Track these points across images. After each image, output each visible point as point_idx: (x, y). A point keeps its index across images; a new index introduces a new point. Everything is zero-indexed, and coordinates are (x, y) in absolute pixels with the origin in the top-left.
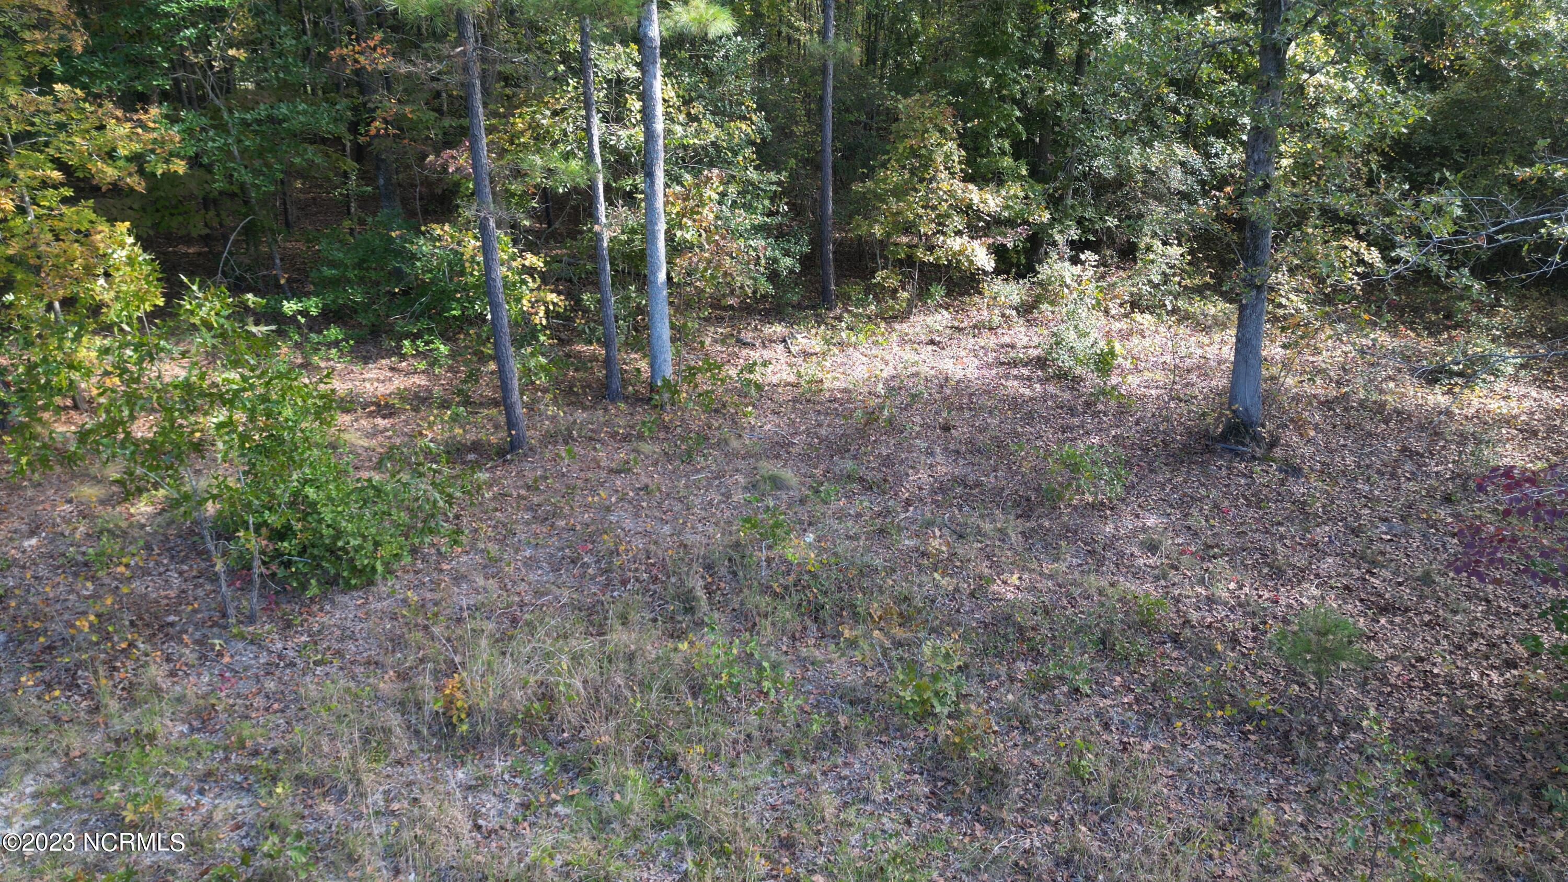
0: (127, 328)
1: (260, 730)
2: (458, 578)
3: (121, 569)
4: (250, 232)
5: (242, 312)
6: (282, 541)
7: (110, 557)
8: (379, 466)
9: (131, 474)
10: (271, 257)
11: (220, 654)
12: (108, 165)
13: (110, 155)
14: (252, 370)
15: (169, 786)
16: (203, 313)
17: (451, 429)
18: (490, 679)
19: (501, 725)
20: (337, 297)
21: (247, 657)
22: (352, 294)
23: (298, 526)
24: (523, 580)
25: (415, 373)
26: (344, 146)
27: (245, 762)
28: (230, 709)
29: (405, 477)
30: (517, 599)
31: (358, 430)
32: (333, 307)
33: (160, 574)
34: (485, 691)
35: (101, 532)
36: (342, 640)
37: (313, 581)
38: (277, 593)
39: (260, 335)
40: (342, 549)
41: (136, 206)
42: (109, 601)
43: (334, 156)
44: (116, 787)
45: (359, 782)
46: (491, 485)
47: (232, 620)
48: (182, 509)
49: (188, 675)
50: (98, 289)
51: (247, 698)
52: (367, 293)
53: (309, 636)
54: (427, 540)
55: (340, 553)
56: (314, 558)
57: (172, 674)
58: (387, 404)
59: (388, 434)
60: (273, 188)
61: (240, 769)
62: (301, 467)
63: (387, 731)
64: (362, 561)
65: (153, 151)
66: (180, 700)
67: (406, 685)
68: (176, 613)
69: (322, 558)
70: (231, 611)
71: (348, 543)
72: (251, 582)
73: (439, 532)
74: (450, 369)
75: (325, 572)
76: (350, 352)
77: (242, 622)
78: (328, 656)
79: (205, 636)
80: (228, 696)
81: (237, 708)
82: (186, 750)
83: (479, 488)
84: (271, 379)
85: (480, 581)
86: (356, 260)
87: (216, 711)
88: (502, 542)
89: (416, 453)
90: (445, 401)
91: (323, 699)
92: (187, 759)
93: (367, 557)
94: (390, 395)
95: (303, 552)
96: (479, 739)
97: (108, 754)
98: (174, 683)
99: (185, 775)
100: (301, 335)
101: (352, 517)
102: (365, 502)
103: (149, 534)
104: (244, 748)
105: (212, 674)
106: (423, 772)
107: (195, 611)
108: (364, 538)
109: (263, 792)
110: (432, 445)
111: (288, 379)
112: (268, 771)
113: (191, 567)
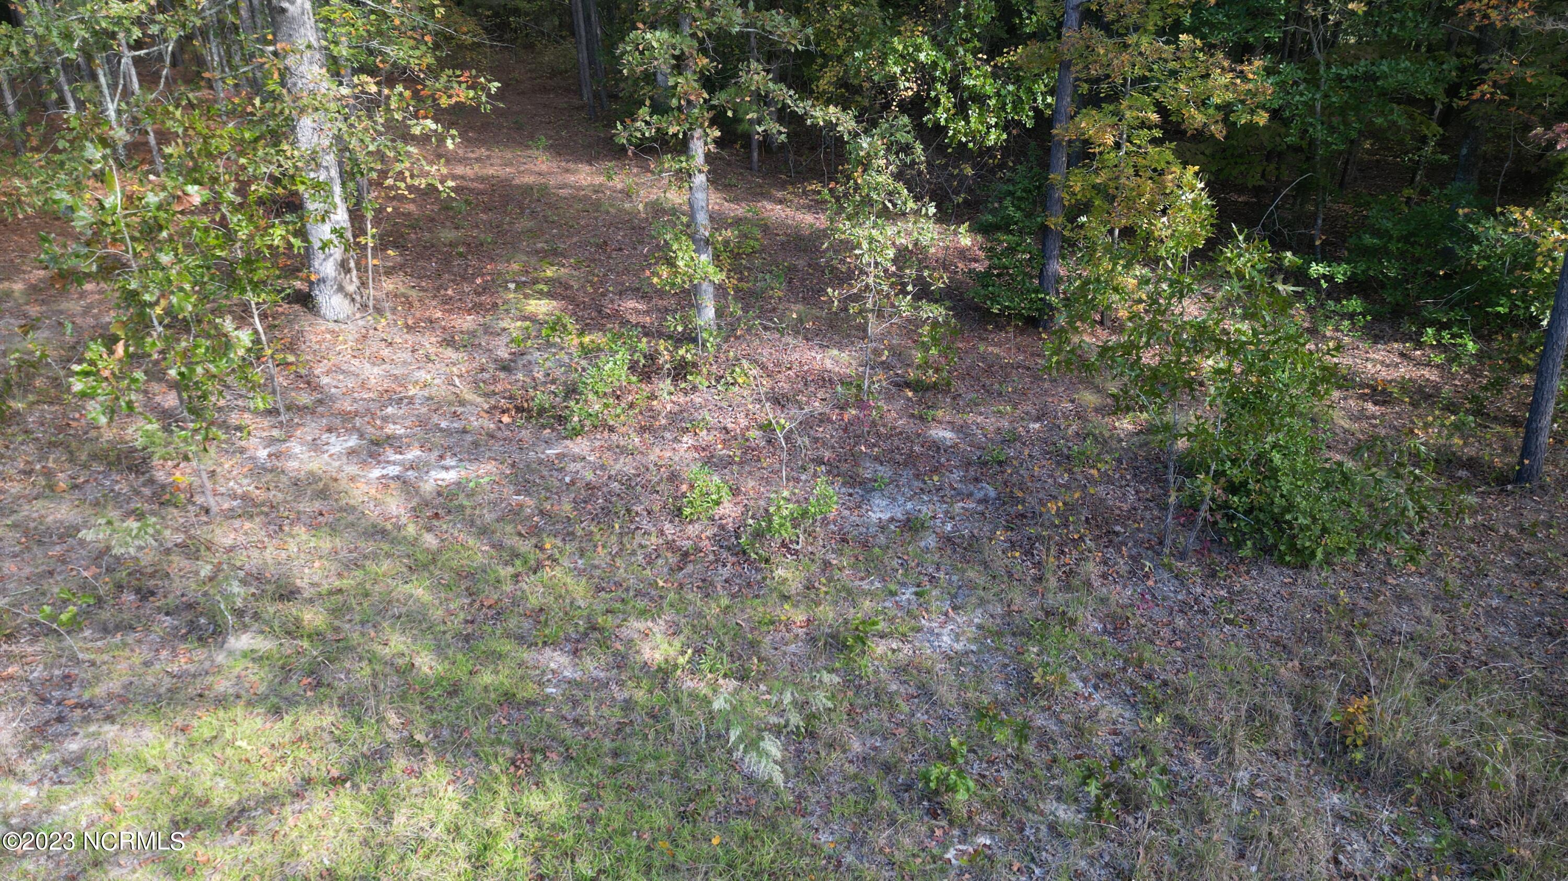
0: (1171, 265)
1: (1159, 659)
2: (1401, 598)
3: (1094, 472)
4: (1303, 190)
5: (1275, 270)
6: (1233, 495)
7: (1088, 458)
8: (1355, 453)
9: (1126, 393)
10: (1314, 216)
11: (1147, 576)
12: (1200, 111)
13: (1203, 103)
14: (1265, 326)
15: (1074, 670)
16: (1240, 263)
17: (1451, 436)
18: (1405, 720)
19: (1398, 773)
20: (1369, 268)
21: (1168, 588)
22: (1386, 268)
23: (1251, 486)
24: (1478, 630)
25: (1428, 365)
26: (1434, 108)
27: (1138, 680)
28: (1140, 628)
29: (1381, 473)
30: (1463, 647)
31: (1343, 409)
32: (1361, 277)
33: (1121, 487)
34: (1392, 728)
35: (1088, 435)
36: (1258, 609)
37: (1248, 542)
38: (1213, 541)
39: (1284, 294)
40: (1288, 523)
41: (1207, 152)
42: (1077, 495)
43: (1419, 118)
44: (1035, 650)
45: (1231, 751)
46: (1476, 512)
47: (1167, 551)
48: (1160, 437)
49: (1116, 582)
50: (1160, 225)
51: (1156, 624)
52: (1405, 269)
53: (1228, 592)
54: (1380, 545)
55: (1285, 526)
56: (1258, 521)
57: (1104, 576)
58: (1384, 390)
59: (1374, 421)
60: (1343, 147)
61: (1132, 683)
62: (1278, 431)
63: (1274, 717)
64: (1304, 542)
65: (1243, 102)
66: (1104, 601)
67: (1307, 682)
68: (1124, 525)
69: (1265, 524)
70: (1168, 542)
71: (1296, 519)
72: (1193, 522)
73: (1397, 542)
74: (1472, 370)
75: (1264, 538)
76: (1364, 327)
77: (1174, 555)
78: (1240, 619)
79: (1139, 554)
80: (1142, 616)
81: (1146, 629)
82: (1095, 646)
83: (1461, 511)
84: (1280, 339)
85: (1426, 611)
86: (1405, 233)
87: (1129, 625)
88: (1467, 579)
89: (1401, 452)
90: (1453, 404)
91: (1223, 658)
92: (1094, 654)
93: (1310, 540)
94: (1390, 382)
95: (1249, 512)
96: (1368, 774)
97: (1038, 620)
98: (1103, 584)
99: (1088, 666)
100: (1318, 300)
101: (1309, 494)
102: (1328, 485)
103: (1123, 448)
104: (1141, 667)
105: (1135, 591)
106: (1297, 776)
107: (1138, 529)
108: (1314, 520)
109: (1145, 714)
110: (1423, 448)
111: (1297, 342)
112: (1155, 698)
113: (1147, 489)
